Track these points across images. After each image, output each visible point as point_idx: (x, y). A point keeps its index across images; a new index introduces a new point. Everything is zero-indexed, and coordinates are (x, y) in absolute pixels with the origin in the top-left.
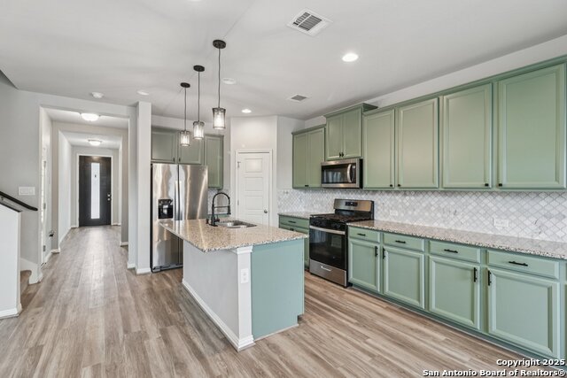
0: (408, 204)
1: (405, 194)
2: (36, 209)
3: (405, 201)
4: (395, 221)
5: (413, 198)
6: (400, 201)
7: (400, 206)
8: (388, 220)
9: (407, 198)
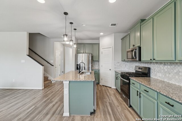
0: (166, 70)
1: (165, 65)
2: (53, 66)
3: (165, 68)
4: (160, 79)
5: (169, 67)
6: (162, 68)
7: (162, 71)
8: (156, 78)
9: (166, 66)
